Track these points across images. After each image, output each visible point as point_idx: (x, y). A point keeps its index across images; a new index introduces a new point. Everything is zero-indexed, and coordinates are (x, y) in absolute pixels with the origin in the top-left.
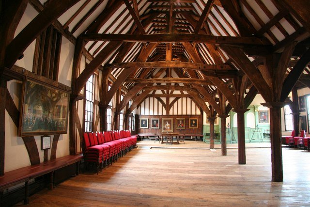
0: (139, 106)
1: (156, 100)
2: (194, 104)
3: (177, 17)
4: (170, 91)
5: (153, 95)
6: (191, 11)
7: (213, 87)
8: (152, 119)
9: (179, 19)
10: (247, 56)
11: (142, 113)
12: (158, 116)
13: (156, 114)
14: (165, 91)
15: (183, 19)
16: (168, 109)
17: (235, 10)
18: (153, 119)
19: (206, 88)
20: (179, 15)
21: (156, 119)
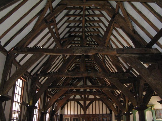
0: (63, 107)
1: (76, 103)
2: (104, 106)
3: (88, 40)
4: (86, 96)
5: (74, 99)
6: (98, 35)
7: (118, 91)
8: (72, 118)
9: (90, 41)
10: (142, 63)
11: (66, 113)
12: (77, 115)
13: (76, 113)
14: (83, 96)
15: (92, 41)
16: (85, 110)
17: (130, 29)
18: (74, 118)
19: (113, 92)
20: (90, 38)
21: (76, 118)
